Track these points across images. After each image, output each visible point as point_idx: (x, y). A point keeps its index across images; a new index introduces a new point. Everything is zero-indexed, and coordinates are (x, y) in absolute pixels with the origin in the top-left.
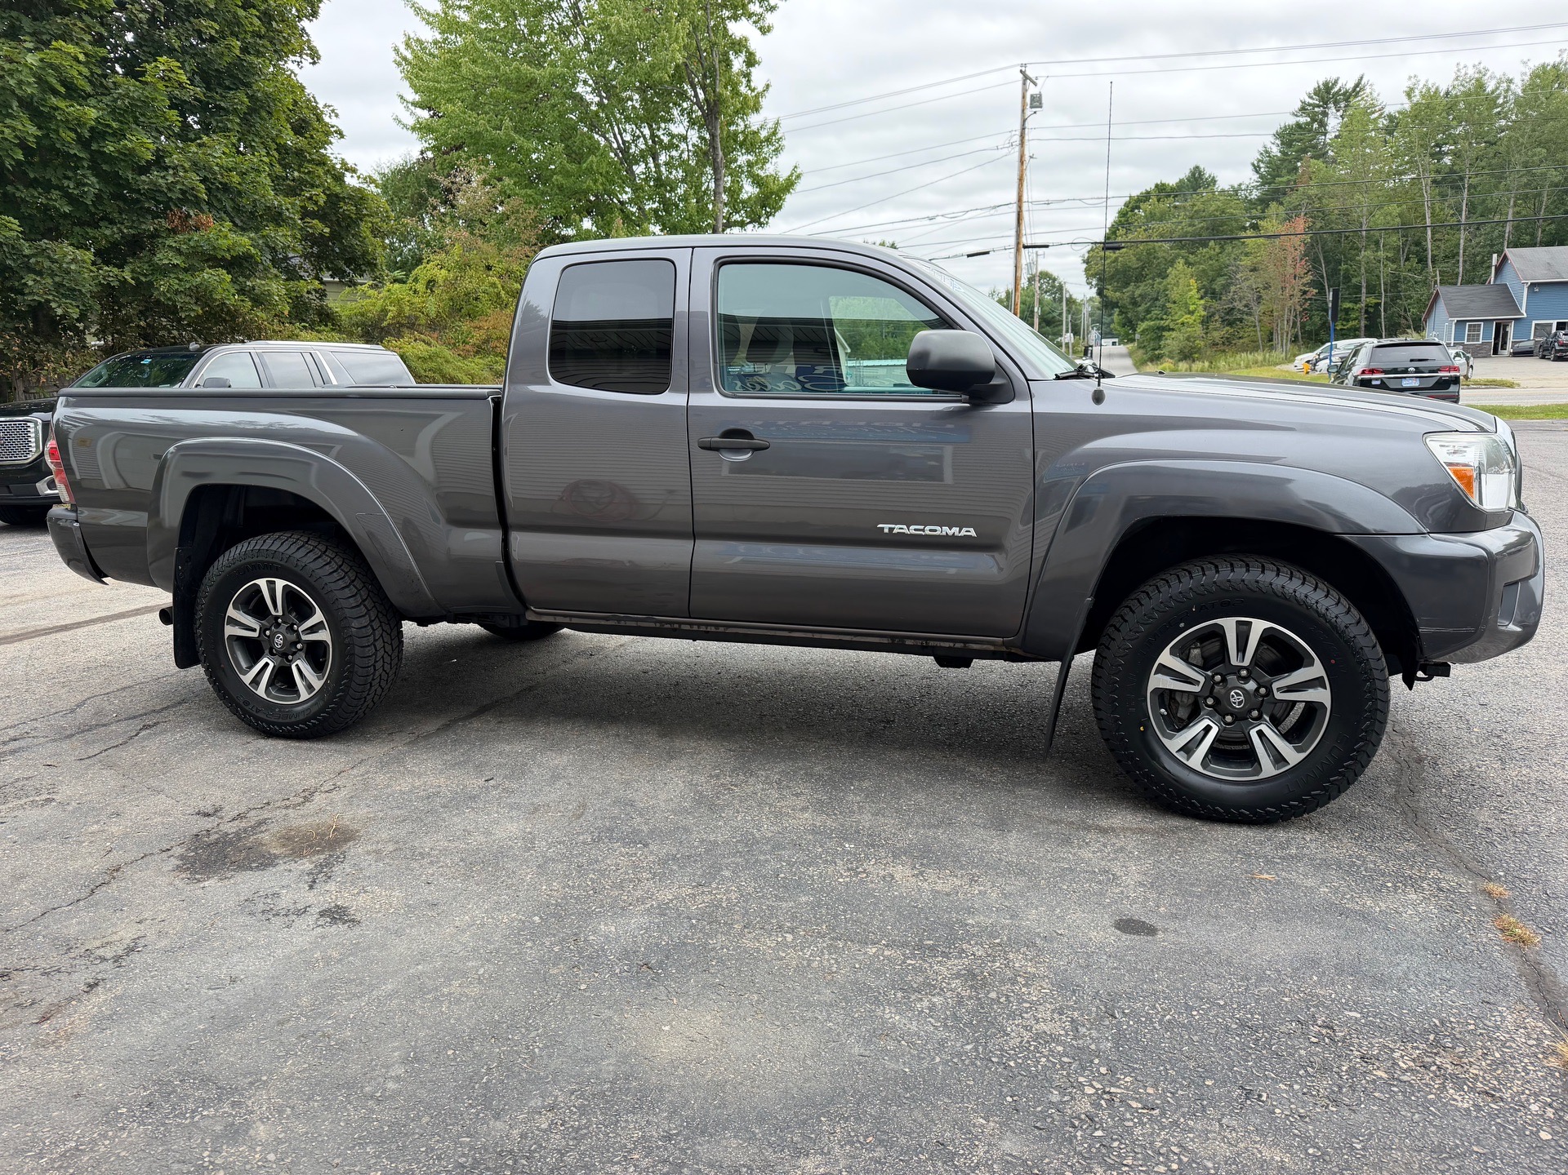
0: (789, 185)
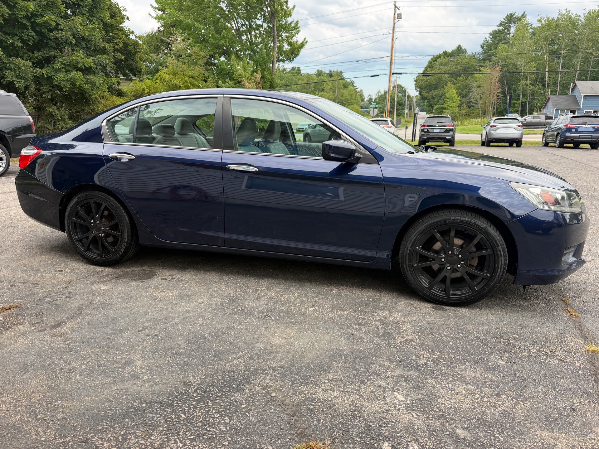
0: (302, 46)
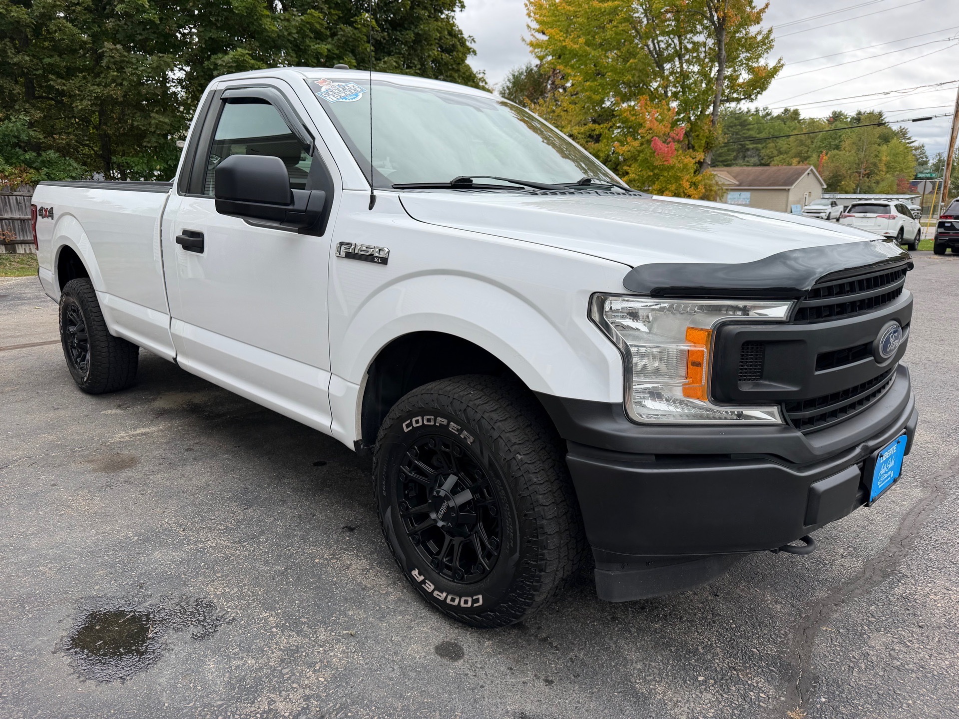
0: (774, 72)
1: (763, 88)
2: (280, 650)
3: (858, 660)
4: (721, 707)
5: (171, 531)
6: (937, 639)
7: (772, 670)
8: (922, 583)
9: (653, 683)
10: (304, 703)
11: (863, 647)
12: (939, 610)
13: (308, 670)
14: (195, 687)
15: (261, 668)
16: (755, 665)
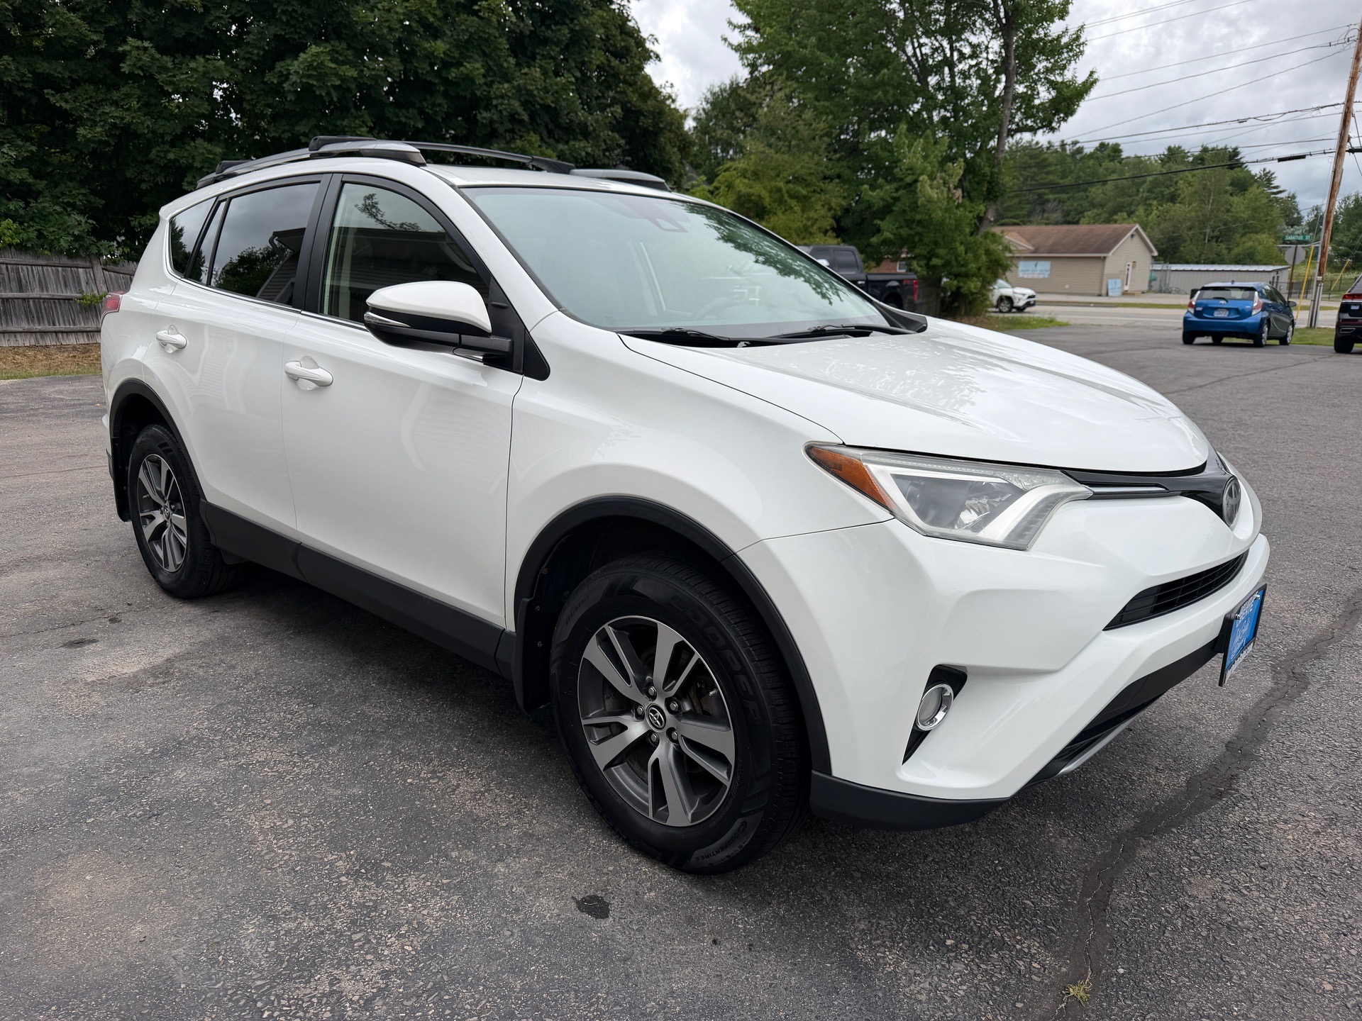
0: (1084, 90)
1: (1070, 112)
2: (350, 906)
3: (1173, 915)
4: (976, 981)
5: (201, 739)
6: (1284, 885)
7: (1052, 931)
8: (1268, 808)
9: (882, 949)
10: (381, 982)
11: (1180, 897)
12: (1289, 844)
13: (389, 936)
14: (226, 960)
15: (322, 933)
16: (1027, 923)
